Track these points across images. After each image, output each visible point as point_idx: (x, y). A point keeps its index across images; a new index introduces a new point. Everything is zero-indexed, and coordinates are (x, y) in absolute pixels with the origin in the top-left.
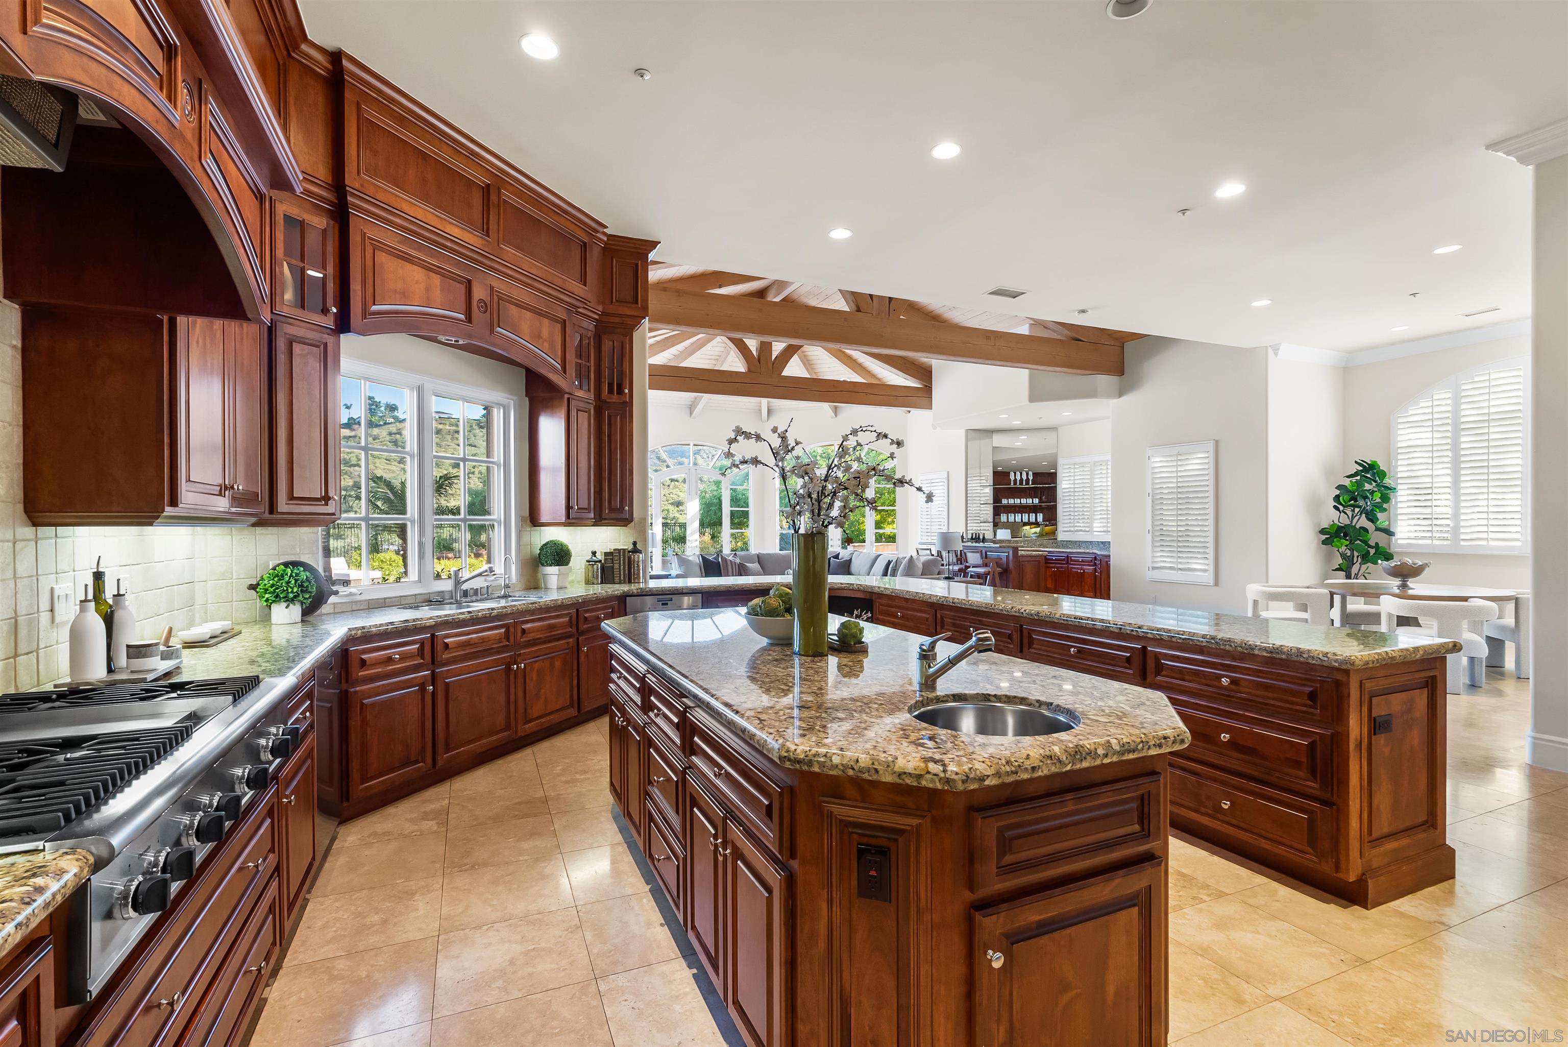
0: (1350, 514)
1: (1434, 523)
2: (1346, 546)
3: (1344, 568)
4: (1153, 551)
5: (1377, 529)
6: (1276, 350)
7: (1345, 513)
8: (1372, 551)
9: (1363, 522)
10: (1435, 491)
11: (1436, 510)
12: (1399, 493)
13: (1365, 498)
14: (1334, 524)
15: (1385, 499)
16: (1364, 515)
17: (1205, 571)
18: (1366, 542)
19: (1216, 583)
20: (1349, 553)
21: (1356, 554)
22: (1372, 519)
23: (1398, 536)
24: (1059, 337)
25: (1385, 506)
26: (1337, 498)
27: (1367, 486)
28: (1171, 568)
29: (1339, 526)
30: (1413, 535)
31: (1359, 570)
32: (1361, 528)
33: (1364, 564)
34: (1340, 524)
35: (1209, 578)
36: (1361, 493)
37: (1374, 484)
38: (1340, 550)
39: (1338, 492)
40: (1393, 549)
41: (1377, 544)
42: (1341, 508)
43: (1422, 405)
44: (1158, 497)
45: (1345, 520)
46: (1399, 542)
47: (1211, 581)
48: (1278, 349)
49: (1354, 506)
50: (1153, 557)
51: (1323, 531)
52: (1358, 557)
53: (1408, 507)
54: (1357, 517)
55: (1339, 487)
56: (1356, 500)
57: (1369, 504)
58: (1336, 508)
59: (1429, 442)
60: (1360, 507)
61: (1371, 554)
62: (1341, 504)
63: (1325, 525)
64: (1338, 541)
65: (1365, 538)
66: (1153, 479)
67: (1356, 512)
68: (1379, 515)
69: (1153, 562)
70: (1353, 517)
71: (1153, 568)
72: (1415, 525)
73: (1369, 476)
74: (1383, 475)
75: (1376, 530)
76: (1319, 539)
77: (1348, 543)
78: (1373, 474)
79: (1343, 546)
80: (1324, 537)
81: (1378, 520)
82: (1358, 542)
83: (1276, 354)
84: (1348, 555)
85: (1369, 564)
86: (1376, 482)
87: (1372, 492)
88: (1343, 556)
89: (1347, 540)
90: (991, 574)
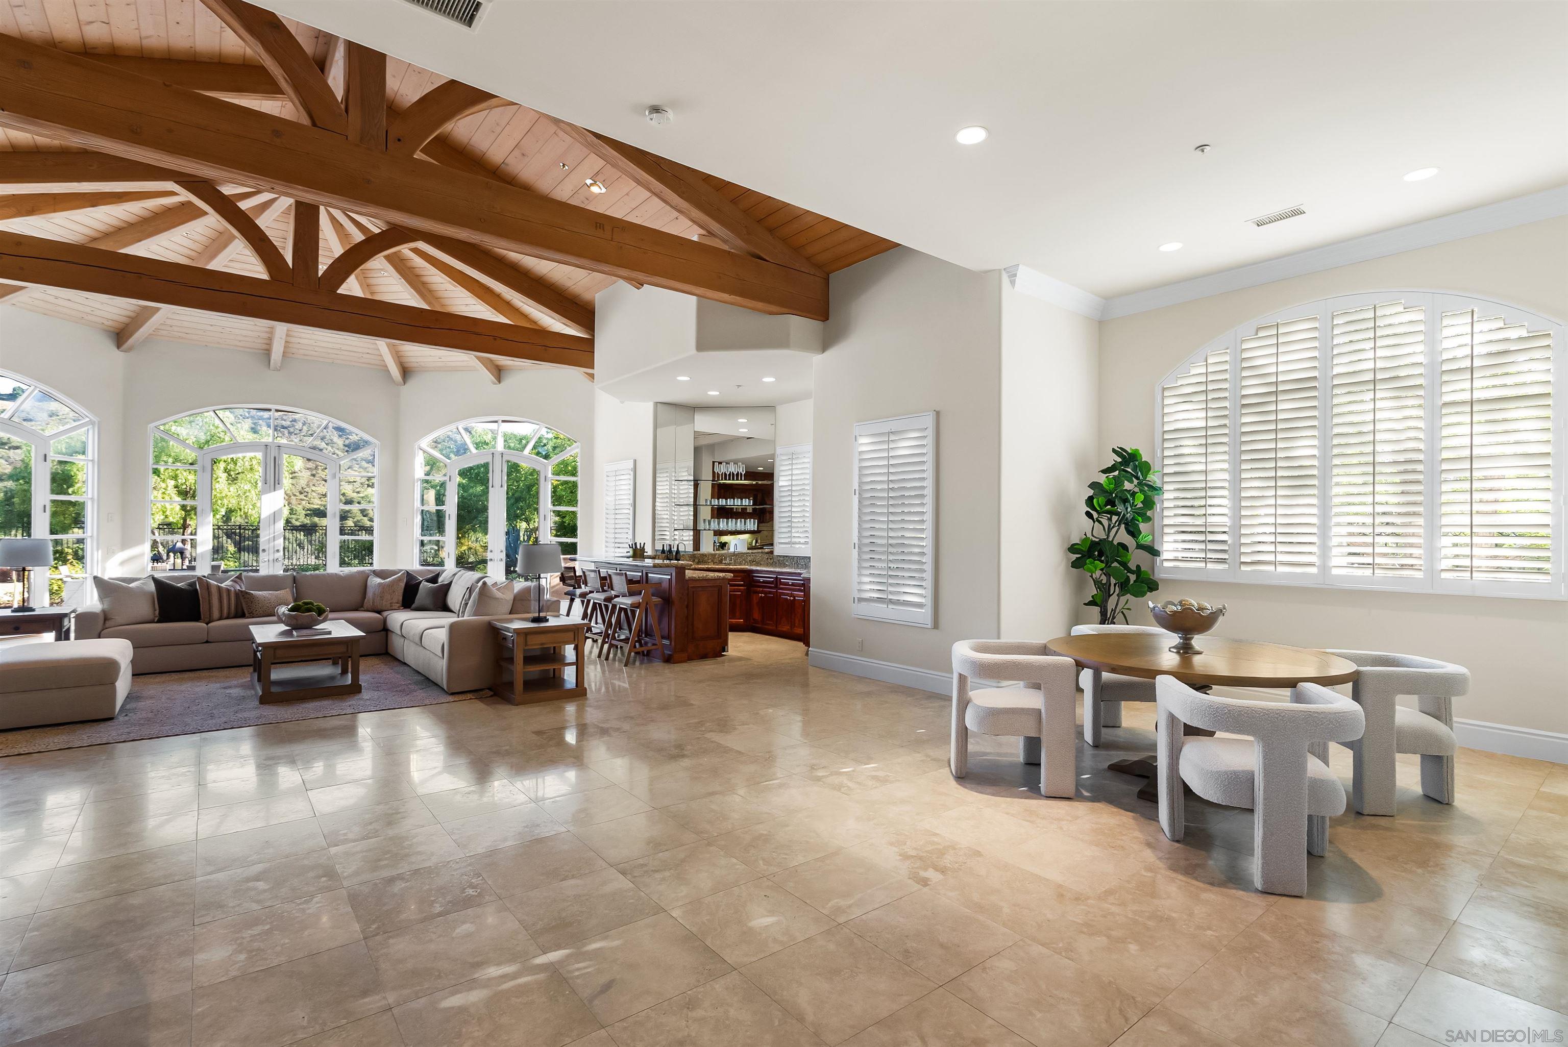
0: (1105, 523)
1: (1209, 538)
2: (1102, 570)
3: (1098, 601)
4: (860, 575)
5: (1140, 547)
6: (1013, 277)
7: (1100, 522)
8: (1133, 578)
9: (1122, 536)
10: (1210, 493)
11: (1211, 519)
12: (1166, 496)
13: (1125, 501)
14: (1087, 538)
15: (1149, 503)
16: (1123, 526)
17: (920, 605)
18: (1124, 565)
19: (936, 625)
20: (1104, 579)
21: (1113, 581)
22: (1133, 532)
23: (1165, 556)
24: (726, 247)
25: (1149, 513)
26: (1090, 501)
27: (1127, 486)
28: (879, 600)
29: (1092, 541)
30: (1180, 555)
31: (1117, 604)
32: (1119, 544)
33: (1122, 595)
34: (1094, 539)
35: (924, 616)
36: (1119, 495)
37: (1136, 481)
38: (1094, 576)
39: (1091, 492)
40: (1159, 575)
41: (1138, 567)
42: (1095, 515)
43: (1193, 372)
44: (868, 495)
45: (1100, 533)
46: (1166, 564)
47: (928, 621)
48: (1015, 275)
49: (1112, 513)
50: (860, 583)
51: (1072, 549)
52: (1115, 585)
53: (1175, 515)
54: (1116, 529)
55: (1093, 485)
56: (1113, 505)
57: (1129, 509)
58: (1089, 514)
59: (1202, 424)
60: (1118, 514)
61: (1132, 582)
62: (1095, 509)
63: (1076, 540)
64: (1091, 563)
65: (1124, 559)
66: (861, 468)
67: (1114, 521)
68: (1142, 526)
69: (860, 591)
70: (1110, 529)
71: (861, 600)
72: (1184, 541)
73: (1129, 470)
74: (1146, 468)
75: (1137, 548)
76: (1068, 559)
77: (1103, 565)
78: (1135, 469)
79: (1097, 569)
80: (1074, 557)
81: (1140, 532)
82: (1115, 564)
83: (1013, 283)
84: (1104, 582)
85: (1128, 596)
86: (1137, 478)
87: (1133, 494)
88: (1097, 582)
89: (1102, 562)
90: (643, 606)
